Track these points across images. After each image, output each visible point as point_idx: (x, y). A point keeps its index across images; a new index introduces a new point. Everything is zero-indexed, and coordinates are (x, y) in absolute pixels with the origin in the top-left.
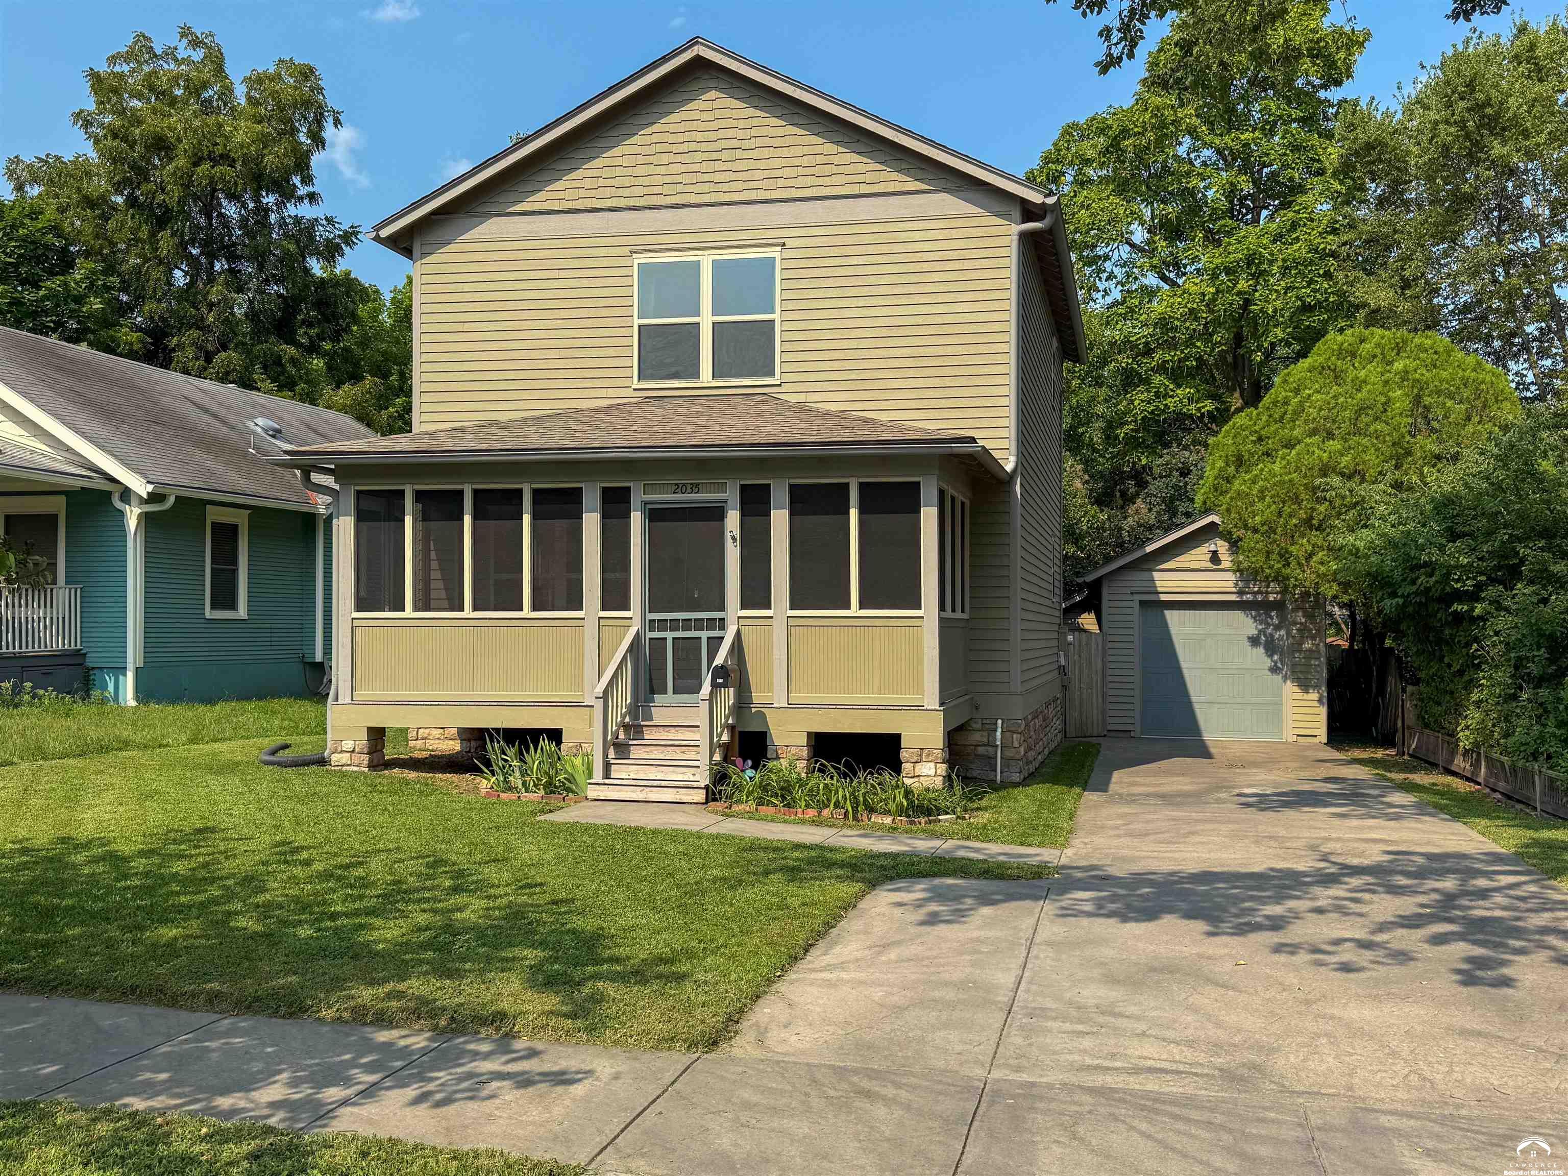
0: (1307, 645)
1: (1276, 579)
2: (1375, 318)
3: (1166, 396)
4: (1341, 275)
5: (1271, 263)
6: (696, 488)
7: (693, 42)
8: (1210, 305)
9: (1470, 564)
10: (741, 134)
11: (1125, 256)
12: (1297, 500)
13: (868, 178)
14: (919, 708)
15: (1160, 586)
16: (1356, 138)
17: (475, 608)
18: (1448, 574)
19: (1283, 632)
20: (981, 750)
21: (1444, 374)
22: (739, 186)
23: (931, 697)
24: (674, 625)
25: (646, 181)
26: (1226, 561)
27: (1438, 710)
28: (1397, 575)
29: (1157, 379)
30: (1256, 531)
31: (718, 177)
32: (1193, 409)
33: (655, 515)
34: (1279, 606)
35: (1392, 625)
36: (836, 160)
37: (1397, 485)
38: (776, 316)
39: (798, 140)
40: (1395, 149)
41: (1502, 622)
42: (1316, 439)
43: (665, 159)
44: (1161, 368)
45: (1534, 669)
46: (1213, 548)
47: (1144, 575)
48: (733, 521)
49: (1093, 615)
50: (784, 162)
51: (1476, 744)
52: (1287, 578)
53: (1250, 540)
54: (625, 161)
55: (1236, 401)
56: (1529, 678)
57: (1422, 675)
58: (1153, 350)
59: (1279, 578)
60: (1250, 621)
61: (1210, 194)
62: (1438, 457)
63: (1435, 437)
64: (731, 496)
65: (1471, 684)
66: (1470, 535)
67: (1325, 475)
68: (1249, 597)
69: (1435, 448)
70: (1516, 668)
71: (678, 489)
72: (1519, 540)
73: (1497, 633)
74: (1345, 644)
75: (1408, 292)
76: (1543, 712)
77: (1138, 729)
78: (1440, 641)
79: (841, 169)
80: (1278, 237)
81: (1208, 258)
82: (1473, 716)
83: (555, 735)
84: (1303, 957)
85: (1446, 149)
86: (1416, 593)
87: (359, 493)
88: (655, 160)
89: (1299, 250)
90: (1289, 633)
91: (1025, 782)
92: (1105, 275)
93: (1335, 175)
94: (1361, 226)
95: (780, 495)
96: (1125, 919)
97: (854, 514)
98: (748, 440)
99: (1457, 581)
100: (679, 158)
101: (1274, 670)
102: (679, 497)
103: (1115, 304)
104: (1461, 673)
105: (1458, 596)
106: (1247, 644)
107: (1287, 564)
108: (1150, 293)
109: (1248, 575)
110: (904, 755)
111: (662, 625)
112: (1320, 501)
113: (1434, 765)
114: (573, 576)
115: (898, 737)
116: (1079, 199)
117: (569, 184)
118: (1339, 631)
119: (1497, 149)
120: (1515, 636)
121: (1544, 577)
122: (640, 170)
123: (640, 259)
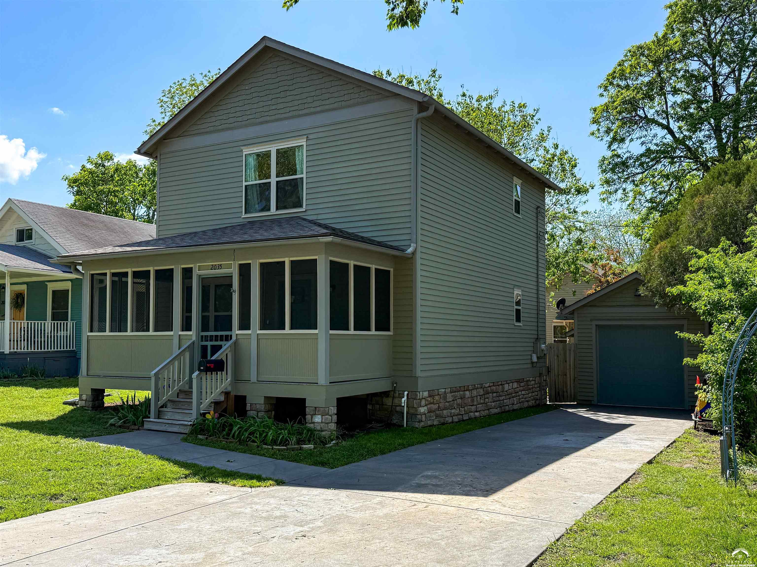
6: (220, 266)
10: (288, 83)
15: (608, 316)
17: (132, 330)
22: (288, 110)
23: (321, 378)
24: (211, 338)
25: (248, 112)
31: (279, 106)
36: (331, 90)
38: (304, 176)
43: (256, 100)
47: (598, 309)
48: (234, 283)
50: (307, 95)
54: (240, 104)
64: (234, 269)
68: (662, 322)
71: (213, 267)
87: (92, 275)
88: (252, 101)
97: (287, 277)
100: (262, 99)
102: (213, 271)
110: (308, 411)
111: (206, 338)
115: (305, 400)
122: (247, 108)
123: (246, 152)
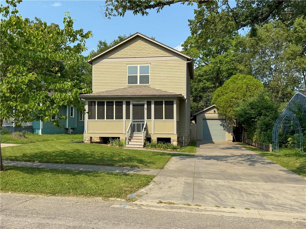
0: (229, 126)
1: (224, 115)
2: (241, 71)
3: (206, 84)
4: (235, 64)
5: (223, 61)
6: (140, 101)
7: (137, 33)
8: (213, 68)
9: (254, 113)
10: (144, 47)
11: (199, 60)
12: (228, 102)
13: (164, 54)
14: (174, 134)
15: (206, 116)
16: (238, 41)
17: (106, 119)
18: (251, 114)
19: (226, 124)
20: (181, 141)
21: (252, 82)
22: (144, 55)
23: (175, 132)
24: (137, 122)
25: (129, 54)
26: (217, 112)
27: (250, 136)
28: (243, 115)
29: (204, 81)
30: (221, 107)
31: (140, 53)
32: (210, 86)
33: (134, 105)
34: (225, 119)
35: (243, 122)
36: (159, 51)
37: (244, 100)
38: (149, 75)
39: (153, 48)
40: (244, 43)
41: (259, 122)
42: (231, 92)
43: (132, 50)
44: (205, 79)
45: (263, 129)
46: (214, 110)
47: (203, 114)
48: (146, 106)
49: (194, 121)
50: (151, 51)
51: (256, 141)
52: (226, 115)
53: (220, 109)
54: (126, 50)
55: (217, 84)
56: (263, 130)
57: (248, 130)
58: (203, 76)
59: (225, 115)
60: (220, 122)
61: (213, 49)
62: (251, 96)
63: (250, 92)
64: (145, 102)
65: (255, 131)
66: (255, 109)
67: (232, 99)
68: (220, 118)
69: (250, 94)
70: (261, 129)
71: (137, 101)
72: (262, 109)
73: (258, 124)
74: (236, 126)
75: (246, 67)
76: (265, 135)
77: (202, 139)
78: (250, 125)
79: (159, 52)
80: (225, 57)
81: (213, 60)
82: (255, 136)
83: (119, 138)
84: (229, 163)
85: (252, 44)
86: (246, 117)
87: (89, 102)
88: (131, 50)
89: (228, 59)
90: (227, 124)
91: (188, 145)
92: (195, 63)
93: (234, 46)
94: (239, 55)
95: (153, 102)
96: (206, 160)
97: (164, 105)
98: (148, 94)
99: (253, 116)
100: (134, 50)
101: (224, 130)
103: (197, 68)
104: (253, 130)
105: (253, 118)
106: (220, 126)
107: (226, 113)
108: (203, 66)
109: (220, 114)
110: (171, 141)
111: (135, 122)
112: (231, 103)
113: (250, 145)
114: (121, 114)
115: (170, 138)
116: (191, 50)
117: (117, 54)
118: (235, 124)
119: (261, 44)
120: (261, 124)
121: (265, 115)
122: (128, 52)
123: (128, 65)
